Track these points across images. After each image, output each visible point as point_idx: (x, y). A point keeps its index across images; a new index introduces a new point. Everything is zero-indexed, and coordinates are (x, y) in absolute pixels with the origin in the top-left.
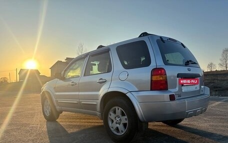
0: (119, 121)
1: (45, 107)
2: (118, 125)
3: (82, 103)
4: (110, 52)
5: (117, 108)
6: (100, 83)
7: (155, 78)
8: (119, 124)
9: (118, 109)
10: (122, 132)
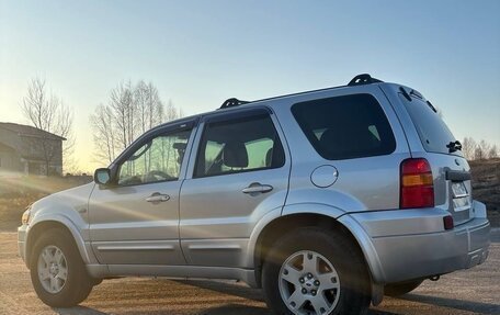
0: (313, 286)
1: (41, 269)
2: (309, 297)
3: (191, 247)
4: (272, 116)
5: (305, 254)
6: (253, 193)
7: (408, 181)
8: (314, 292)
9: (310, 257)
10: (323, 310)
